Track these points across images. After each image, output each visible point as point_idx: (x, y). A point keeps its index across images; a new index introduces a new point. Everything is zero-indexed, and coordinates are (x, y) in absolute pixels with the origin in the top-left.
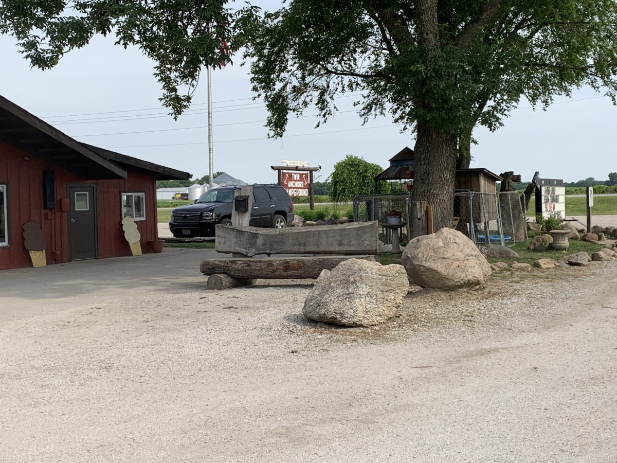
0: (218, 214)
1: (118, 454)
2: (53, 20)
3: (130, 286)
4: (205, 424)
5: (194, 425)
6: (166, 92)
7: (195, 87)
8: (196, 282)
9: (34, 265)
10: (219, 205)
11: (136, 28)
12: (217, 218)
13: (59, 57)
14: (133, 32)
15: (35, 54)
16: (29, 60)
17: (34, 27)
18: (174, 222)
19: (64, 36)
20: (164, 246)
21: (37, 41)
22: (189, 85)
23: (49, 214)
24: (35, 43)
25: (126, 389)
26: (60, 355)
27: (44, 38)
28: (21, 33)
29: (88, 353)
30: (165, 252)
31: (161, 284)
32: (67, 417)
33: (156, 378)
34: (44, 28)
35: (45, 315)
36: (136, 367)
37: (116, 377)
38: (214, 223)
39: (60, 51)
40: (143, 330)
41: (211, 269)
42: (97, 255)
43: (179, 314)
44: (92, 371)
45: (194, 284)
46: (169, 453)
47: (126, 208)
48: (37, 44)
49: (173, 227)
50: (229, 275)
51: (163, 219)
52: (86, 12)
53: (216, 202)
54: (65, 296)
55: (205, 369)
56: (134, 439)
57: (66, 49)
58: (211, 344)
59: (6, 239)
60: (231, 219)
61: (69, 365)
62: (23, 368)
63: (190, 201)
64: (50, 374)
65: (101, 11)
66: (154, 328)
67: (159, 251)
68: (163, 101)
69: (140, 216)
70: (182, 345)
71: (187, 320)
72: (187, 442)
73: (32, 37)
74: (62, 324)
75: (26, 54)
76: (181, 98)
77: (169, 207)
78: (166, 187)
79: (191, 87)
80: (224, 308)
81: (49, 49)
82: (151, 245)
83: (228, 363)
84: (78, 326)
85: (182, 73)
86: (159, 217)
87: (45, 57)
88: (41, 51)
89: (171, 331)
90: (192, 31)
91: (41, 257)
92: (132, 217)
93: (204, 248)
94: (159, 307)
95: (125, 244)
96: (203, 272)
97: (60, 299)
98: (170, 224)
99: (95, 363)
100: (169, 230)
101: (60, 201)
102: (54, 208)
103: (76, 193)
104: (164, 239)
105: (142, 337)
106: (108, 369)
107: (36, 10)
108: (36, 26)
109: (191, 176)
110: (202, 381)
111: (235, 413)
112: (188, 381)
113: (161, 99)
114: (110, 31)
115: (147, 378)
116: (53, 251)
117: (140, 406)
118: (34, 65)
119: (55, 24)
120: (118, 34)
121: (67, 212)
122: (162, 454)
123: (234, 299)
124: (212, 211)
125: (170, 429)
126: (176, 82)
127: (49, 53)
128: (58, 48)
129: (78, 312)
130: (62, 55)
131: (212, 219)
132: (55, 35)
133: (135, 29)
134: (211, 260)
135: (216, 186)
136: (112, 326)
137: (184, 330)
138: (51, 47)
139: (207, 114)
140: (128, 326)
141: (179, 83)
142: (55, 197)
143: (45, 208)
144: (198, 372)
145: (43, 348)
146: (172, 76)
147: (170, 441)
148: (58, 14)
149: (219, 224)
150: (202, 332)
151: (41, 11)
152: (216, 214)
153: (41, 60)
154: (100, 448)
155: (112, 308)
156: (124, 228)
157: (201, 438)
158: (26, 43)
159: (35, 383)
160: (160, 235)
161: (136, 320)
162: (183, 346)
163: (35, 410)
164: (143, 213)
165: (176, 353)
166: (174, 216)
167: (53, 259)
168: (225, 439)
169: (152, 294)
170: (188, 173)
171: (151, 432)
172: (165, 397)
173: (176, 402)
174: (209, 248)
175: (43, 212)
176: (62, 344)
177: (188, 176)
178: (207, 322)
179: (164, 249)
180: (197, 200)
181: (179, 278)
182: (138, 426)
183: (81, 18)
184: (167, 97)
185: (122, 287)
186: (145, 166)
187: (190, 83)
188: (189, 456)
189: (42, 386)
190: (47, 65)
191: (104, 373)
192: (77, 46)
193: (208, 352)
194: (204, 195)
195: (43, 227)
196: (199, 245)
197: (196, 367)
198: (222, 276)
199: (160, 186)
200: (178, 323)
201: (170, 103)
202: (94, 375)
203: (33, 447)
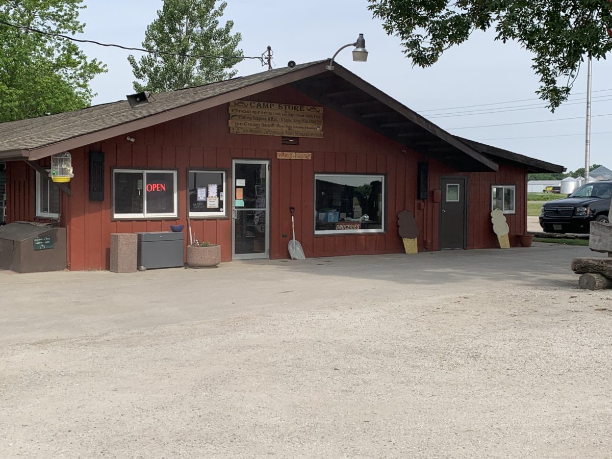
0: (593, 210)
1: (484, 441)
2: (435, 19)
3: (498, 279)
4: (574, 425)
5: (561, 425)
6: (544, 84)
7: (575, 77)
8: (567, 280)
9: (406, 251)
10: (595, 200)
11: (517, 22)
12: (591, 214)
13: (439, 54)
14: (514, 26)
15: (416, 52)
16: (411, 58)
17: (417, 26)
18: (545, 216)
19: (445, 34)
20: (533, 241)
21: (420, 40)
22: (569, 76)
23: (422, 204)
24: (418, 42)
25: (493, 379)
26: (430, 339)
27: (427, 37)
28: (405, 32)
29: (456, 340)
30: (534, 246)
31: (528, 279)
32: (436, 398)
33: (523, 372)
34: (427, 27)
35: (416, 299)
36: (503, 359)
37: (484, 367)
38: (589, 220)
39: (440, 48)
40: (510, 324)
41: (583, 267)
42: (465, 246)
43: (548, 311)
44: (460, 358)
45: (564, 281)
46: (535, 448)
47: (495, 200)
48: (420, 43)
49: (543, 222)
50: (603, 275)
51: (532, 213)
52: (466, 9)
53: (591, 197)
54: (434, 283)
55: (574, 370)
56: (500, 430)
57: (446, 46)
58: (582, 345)
59: (383, 226)
60: (607, 216)
61: (438, 349)
62: (397, 347)
63: (563, 194)
64: (420, 356)
65: (481, 7)
66: (521, 323)
67: (528, 246)
68: (541, 94)
69: (510, 209)
70: (551, 342)
71: (556, 318)
72: (554, 440)
73: (415, 36)
74: (432, 309)
75: (408, 53)
76: (559, 90)
77: (539, 200)
78: (536, 180)
79: (571, 78)
80: (596, 310)
81: (430, 48)
82: (520, 239)
83: (599, 367)
84: (446, 313)
85: (561, 64)
86: (529, 210)
87: (426, 55)
88: (422, 50)
89: (539, 328)
90: (574, 20)
91: (413, 244)
92: (502, 209)
93: (575, 245)
94: (527, 302)
95: (494, 236)
96: (574, 270)
97: (430, 286)
98: (540, 218)
99: (462, 351)
100: (539, 224)
101: (433, 192)
102: (426, 198)
103: (447, 185)
104: (534, 233)
105: (509, 330)
106: (476, 357)
107: (419, 10)
108: (418, 25)
109: (565, 170)
110: (570, 382)
111: (606, 419)
112: (556, 380)
113: (538, 92)
114: (489, 26)
115: (514, 371)
116: (425, 239)
117: (507, 398)
118: (415, 64)
119: (437, 22)
120: (498, 29)
121: (439, 203)
122: (527, 448)
123: (608, 301)
124: (586, 206)
125: (537, 425)
126: (555, 73)
127: (430, 51)
128: (439, 45)
129: (446, 300)
130: (442, 52)
131: (586, 215)
132: (436, 33)
133: (515, 23)
134: (584, 258)
135: (592, 180)
136: (479, 317)
137: (553, 328)
138: (432, 46)
139: (586, 103)
140: (495, 318)
141: (558, 74)
142: (428, 189)
143: (419, 198)
144: (566, 373)
145: (415, 330)
146: (551, 67)
147: (537, 437)
148: (440, 12)
149: (595, 221)
150: (572, 332)
151: (424, 10)
152: (590, 210)
153: (422, 58)
154: (467, 433)
155: (479, 299)
156: (493, 220)
157: (569, 438)
158: (409, 43)
159: (407, 363)
160: (529, 229)
161: (504, 313)
162: (552, 345)
163: (407, 388)
164: (513, 205)
165: (544, 350)
166: (545, 210)
167: (423, 247)
168: (594, 443)
169: (520, 289)
170: (563, 167)
171: (517, 425)
172: (532, 392)
173: (543, 399)
174: (582, 245)
175: (417, 202)
176: (432, 329)
177: (562, 169)
178: (578, 322)
179: (533, 244)
180: (570, 195)
181: (547, 275)
182: (505, 417)
183: (462, 15)
184: (545, 90)
185: (490, 279)
186: (517, 159)
187: (569, 73)
188: (556, 455)
189: (413, 367)
190: (427, 63)
191: (471, 361)
192: (456, 43)
193: (578, 353)
194: (578, 189)
195: (416, 216)
196: (571, 242)
197: (565, 367)
198: (595, 276)
199: (531, 178)
200: (547, 320)
201: (547, 96)
202: (462, 362)
203: (406, 421)
